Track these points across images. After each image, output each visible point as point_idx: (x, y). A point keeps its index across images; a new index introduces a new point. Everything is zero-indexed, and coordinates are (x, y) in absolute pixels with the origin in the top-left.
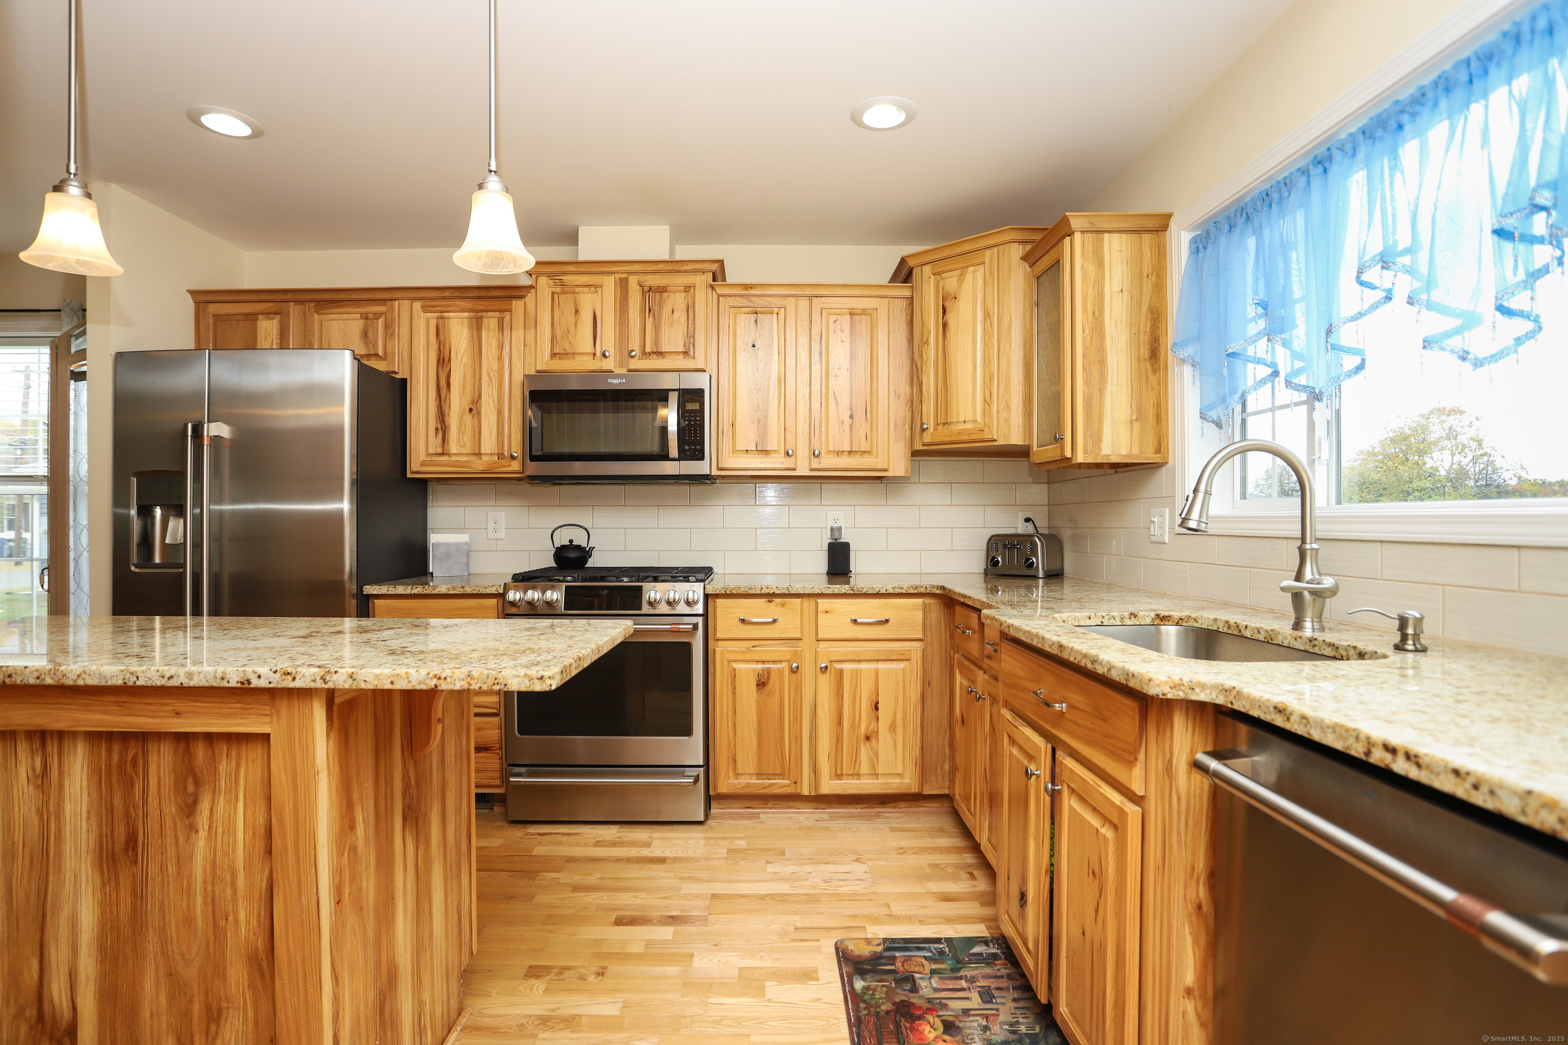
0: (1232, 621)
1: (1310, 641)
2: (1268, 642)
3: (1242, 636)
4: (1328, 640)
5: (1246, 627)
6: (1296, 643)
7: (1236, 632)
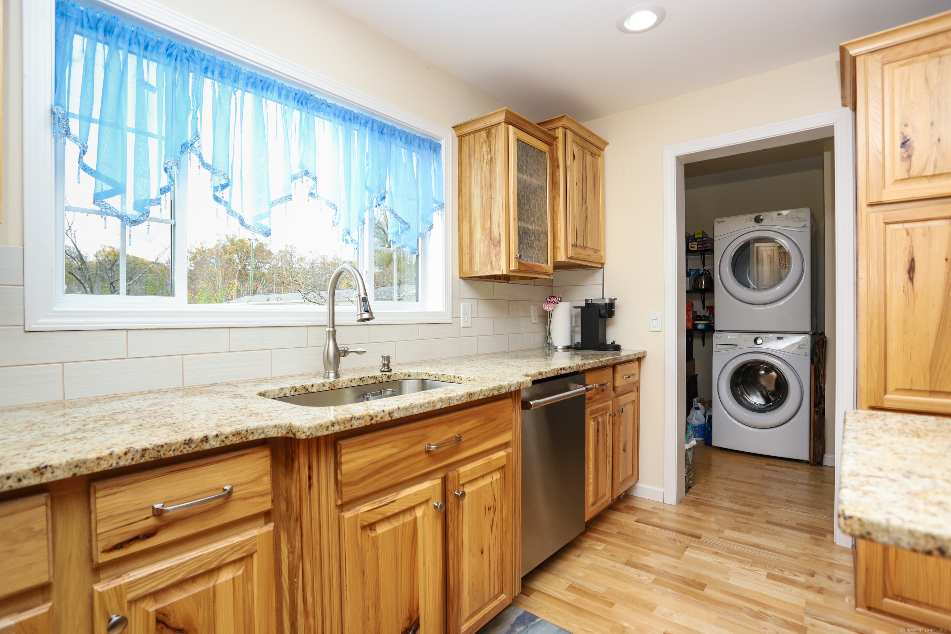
0: (298, 385)
1: (361, 379)
2: (331, 389)
3: (309, 393)
4: (370, 376)
5: (313, 385)
6: (351, 383)
7: (304, 392)
